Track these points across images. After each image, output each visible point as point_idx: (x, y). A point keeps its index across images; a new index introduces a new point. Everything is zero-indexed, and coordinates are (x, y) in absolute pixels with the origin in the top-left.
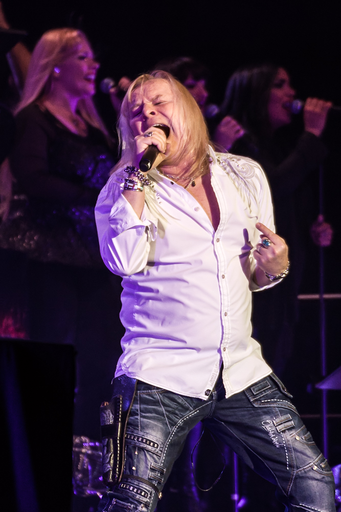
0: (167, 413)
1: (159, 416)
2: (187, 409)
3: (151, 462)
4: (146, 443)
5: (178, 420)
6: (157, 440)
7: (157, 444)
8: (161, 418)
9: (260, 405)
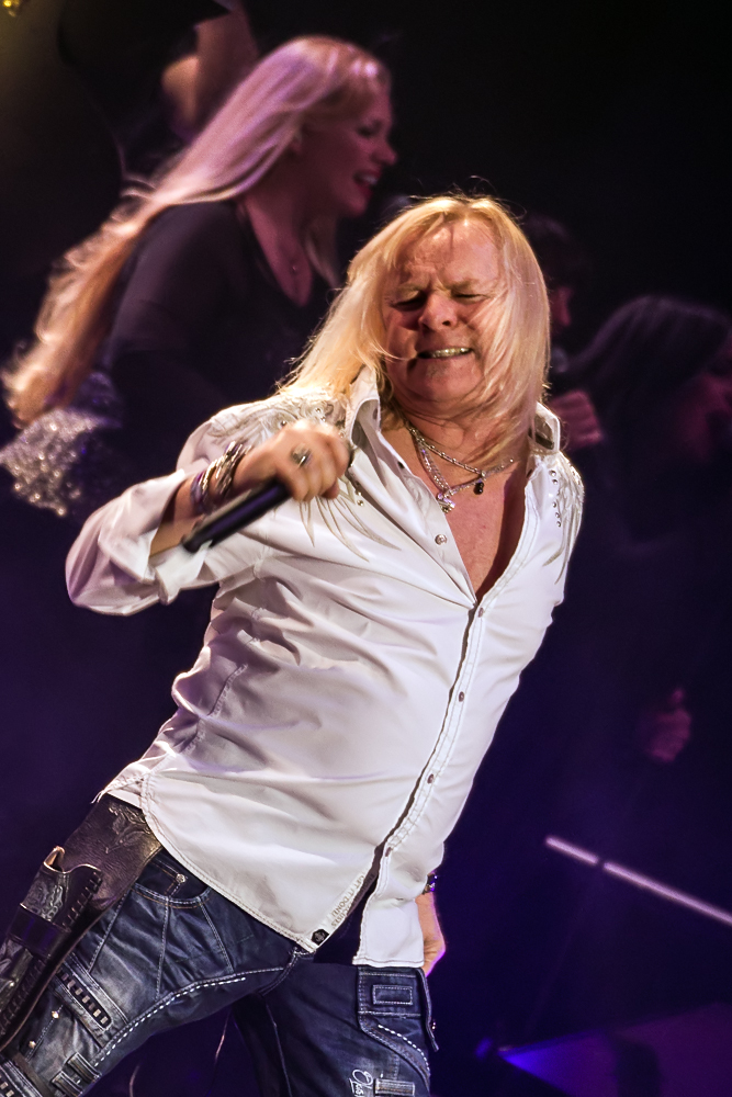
0: (168, 960)
1: (147, 959)
2: (220, 965)
3: (74, 1053)
4: (86, 1006)
5: (188, 982)
6: (113, 1010)
7: (108, 1017)
8: (148, 964)
9: (372, 1032)
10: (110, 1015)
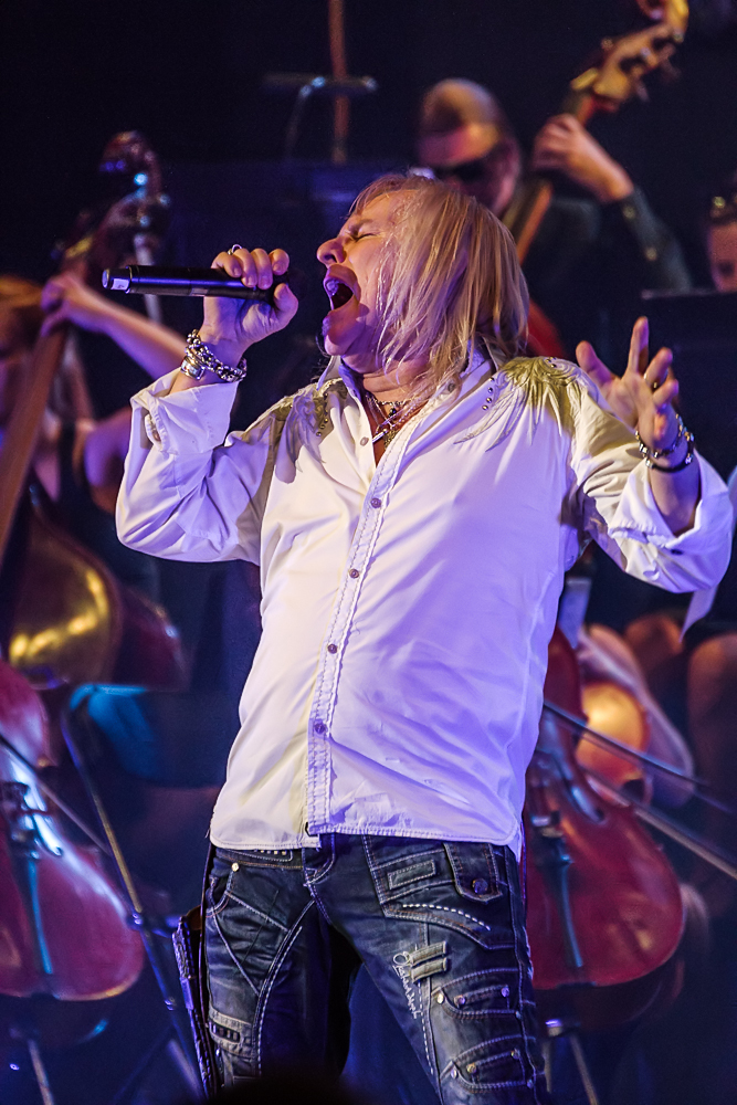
1: (227, 967)
2: (275, 931)
9: (398, 913)
10: (236, 1029)
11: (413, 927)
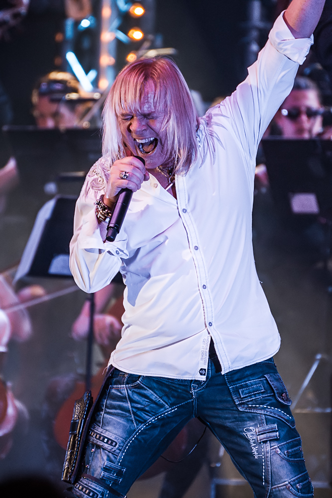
1: (124, 413)
2: (161, 407)
3: (105, 462)
4: (103, 441)
5: (149, 417)
6: (116, 438)
7: (115, 442)
8: (126, 415)
9: (246, 409)
10: (116, 441)
11: (256, 416)
